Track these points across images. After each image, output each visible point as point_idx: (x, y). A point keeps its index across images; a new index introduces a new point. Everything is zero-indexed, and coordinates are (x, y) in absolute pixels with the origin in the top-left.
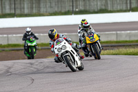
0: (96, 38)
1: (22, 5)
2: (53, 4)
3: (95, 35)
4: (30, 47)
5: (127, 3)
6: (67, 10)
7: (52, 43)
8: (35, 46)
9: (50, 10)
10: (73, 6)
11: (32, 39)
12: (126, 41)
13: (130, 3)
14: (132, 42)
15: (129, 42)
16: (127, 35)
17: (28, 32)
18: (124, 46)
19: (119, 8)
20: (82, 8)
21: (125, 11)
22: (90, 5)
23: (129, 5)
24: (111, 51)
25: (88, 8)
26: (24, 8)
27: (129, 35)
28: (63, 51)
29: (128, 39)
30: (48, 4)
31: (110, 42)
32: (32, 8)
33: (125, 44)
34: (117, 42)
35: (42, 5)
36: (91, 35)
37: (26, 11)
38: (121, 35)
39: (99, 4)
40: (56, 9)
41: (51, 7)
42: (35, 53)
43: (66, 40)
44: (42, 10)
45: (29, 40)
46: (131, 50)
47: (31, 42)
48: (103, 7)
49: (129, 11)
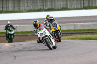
0: (58, 28)
1: (8, 5)
2: (29, 5)
3: (58, 26)
4: (10, 34)
5: (81, 4)
6: (39, 8)
7: (36, 30)
8: (13, 34)
9: (27, 8)
10: (43, 6)
11: (11, 29)
12: (81, 30)
13: (83, 3)
14: (85, 30)
15: (83, 30)
16: (81, 25)
17: (9, 24)
18: (79, 33)
19: (75, 7)
20: (49, 7)
21: (80, 9)
22: (55, 5)
23: (82, 4)
24: (70, 37)
25: (54, 7)
26: (9, 7)
27: (83, 26)
28: (44, 35)
29: (82, 28)
30: (26, 5)
31: (70, 30)
32: (14, 7)
33: (80, 32)
34: (74, 31)
35: (21, 5)
36: (55, 25)
37: (10, 9)
38: (77, 26)
39: (61, 4)
40: (31, 8)
41: (28, 6)
42: (13, 38)
43: (46, 28)
44: (22, 8)
45: (9, 29)
46: (84, 36)
47: (11, 31)
48: (65, 6)
49: (83, 9)
